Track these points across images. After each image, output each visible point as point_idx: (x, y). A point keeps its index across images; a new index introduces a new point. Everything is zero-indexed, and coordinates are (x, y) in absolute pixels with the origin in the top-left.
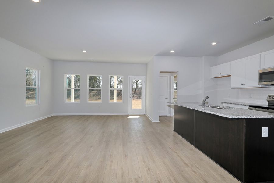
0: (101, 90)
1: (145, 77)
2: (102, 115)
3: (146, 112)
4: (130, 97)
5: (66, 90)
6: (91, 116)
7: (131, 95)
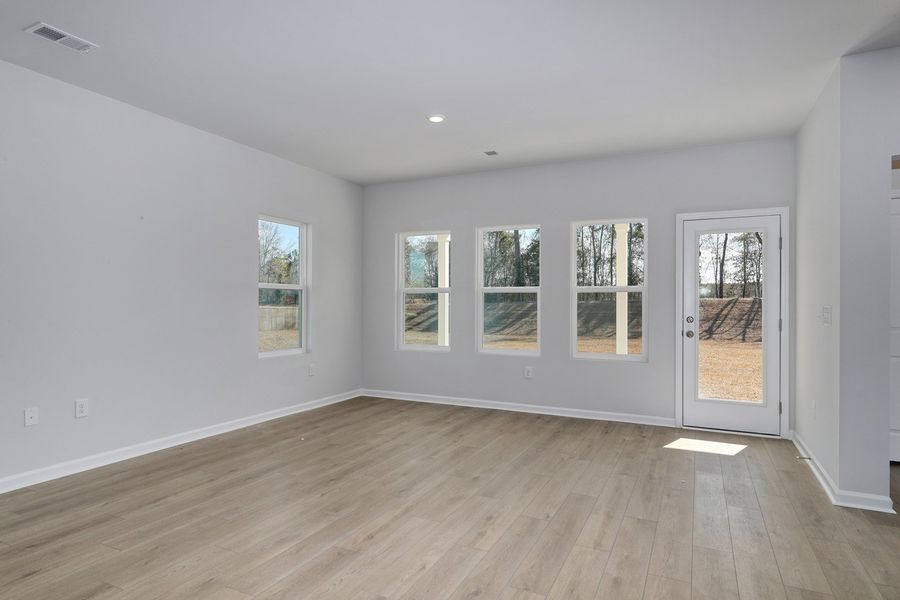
0: (535, 294)
1: (785, 211)
2: (539, 416)
3: (793, 425)
4: (690, 334)
5: (402, 300)
6: (490, 413)
7: (690, 320)
